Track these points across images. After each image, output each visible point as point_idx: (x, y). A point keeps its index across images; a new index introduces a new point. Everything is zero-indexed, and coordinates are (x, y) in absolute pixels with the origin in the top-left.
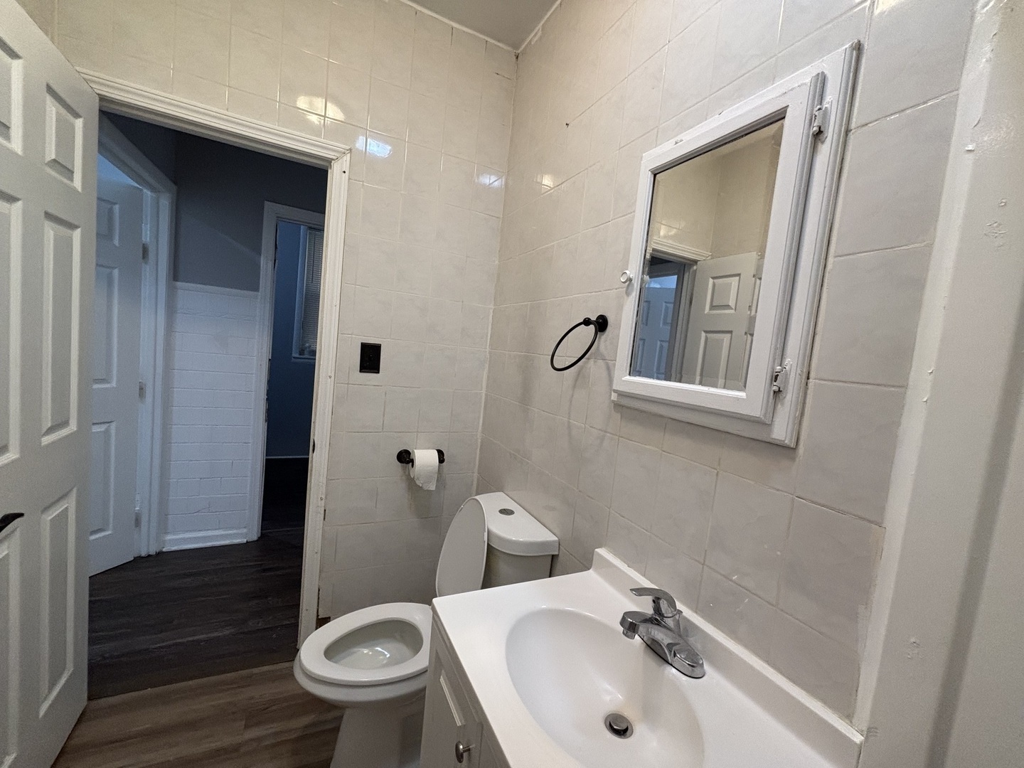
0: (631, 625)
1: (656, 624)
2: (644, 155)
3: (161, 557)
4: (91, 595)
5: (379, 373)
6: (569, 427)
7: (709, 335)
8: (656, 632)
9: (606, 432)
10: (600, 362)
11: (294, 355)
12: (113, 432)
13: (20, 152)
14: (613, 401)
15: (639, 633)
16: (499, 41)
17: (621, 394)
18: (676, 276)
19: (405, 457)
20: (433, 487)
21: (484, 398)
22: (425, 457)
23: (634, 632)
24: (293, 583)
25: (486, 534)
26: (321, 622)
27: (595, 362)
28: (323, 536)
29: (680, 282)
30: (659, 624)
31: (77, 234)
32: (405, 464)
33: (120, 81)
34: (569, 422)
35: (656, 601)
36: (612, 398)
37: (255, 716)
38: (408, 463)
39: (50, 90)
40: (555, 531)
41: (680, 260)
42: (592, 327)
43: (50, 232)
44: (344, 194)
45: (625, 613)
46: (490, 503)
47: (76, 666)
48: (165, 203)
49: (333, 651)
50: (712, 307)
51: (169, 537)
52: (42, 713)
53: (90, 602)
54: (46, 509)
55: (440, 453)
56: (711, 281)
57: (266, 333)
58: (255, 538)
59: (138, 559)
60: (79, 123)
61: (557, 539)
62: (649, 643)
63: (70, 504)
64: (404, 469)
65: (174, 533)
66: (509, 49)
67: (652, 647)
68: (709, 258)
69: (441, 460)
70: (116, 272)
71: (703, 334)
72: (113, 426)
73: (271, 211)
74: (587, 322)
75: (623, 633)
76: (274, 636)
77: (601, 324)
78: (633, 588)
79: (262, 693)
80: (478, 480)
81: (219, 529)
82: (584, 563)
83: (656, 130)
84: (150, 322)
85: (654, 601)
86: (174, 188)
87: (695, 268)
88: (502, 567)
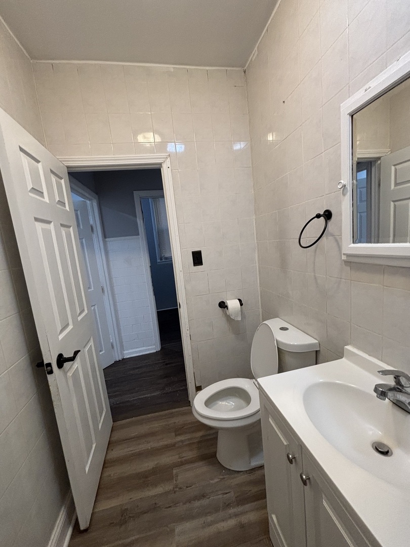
0: (381, 392)
1: (398, 391)
2: (341, 105)
3: (124, 361)
4: (105, 378)
5: (202, 265)
6: (315, 278)
7: (396, 203)
8: (401, 397)
9: (341, 278)
10: (330, 238)
11: (158, 261)
12: (96, 308)
13: (48, 202)
14: (343, 260)
15: (389, 397)
16: (233, 67)
17: (348, 255)
18: (366, 171)
19: (223, 305)
20: (240, 319)
21: (258, 268)
22: (233, 304)
23: (385, 396)
24: (181, 369)
25: (275, 341)
26: (199, 389)
27: (327, 238)
28: (192, 348)
29: (369, 174)
30: (401, 391)
31: (71, 229)
32: (223, 309)
33: (74, 157)
34: (315, 276)
35: (397, 378)
36: (343, 259)
37: (179, 431)
38: (225, 308)
39: (52, 171)
40: (315, 337)
41: (366, 160)
42: (322, 218)
43: (63, 231)
44: (171, 179)
45: (376, 385)
46: (274, 324)
47: (106, 408)
48: (95, 204)
49: (209, 402)
50: (396, 184)
51: (125, 352)
52: (100, 427)
53: (106, 381)
54: (84, 347)
55: (240, 300)
56: (393, 168)
57: (146, 252)
58: (159, 350)
59: (116, 362)
60: (63, 181)
61: (317, 341)
62: (394, 402)
63: (91, 343)
64: (223, 311)
65: (127, 350)
66: (240, 69)
67: (398, 404)
68: (389, 153)
69: (241, 304)
70: (84, 240)
71: (392, 204)
72: (96, 306)
73: (137, 195)
74: (318, 216)
75: (377, 396)
76: (178, 395)
77: (328, 215)
78: (379, 370)
79: (179, 420)
80: (262, 313)
81: (144, 346)
82: (338, 354)
83: (348, 86)
84: (100, 259)
85: (395, 378)
86: (97, 196)
87: (379, 162)
88: (288, 359)
